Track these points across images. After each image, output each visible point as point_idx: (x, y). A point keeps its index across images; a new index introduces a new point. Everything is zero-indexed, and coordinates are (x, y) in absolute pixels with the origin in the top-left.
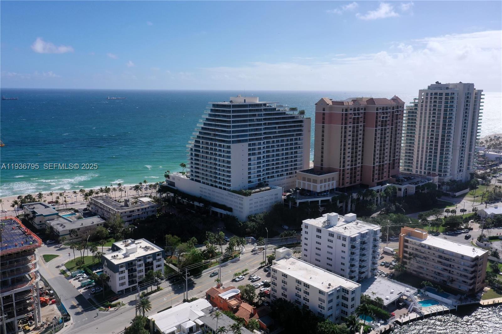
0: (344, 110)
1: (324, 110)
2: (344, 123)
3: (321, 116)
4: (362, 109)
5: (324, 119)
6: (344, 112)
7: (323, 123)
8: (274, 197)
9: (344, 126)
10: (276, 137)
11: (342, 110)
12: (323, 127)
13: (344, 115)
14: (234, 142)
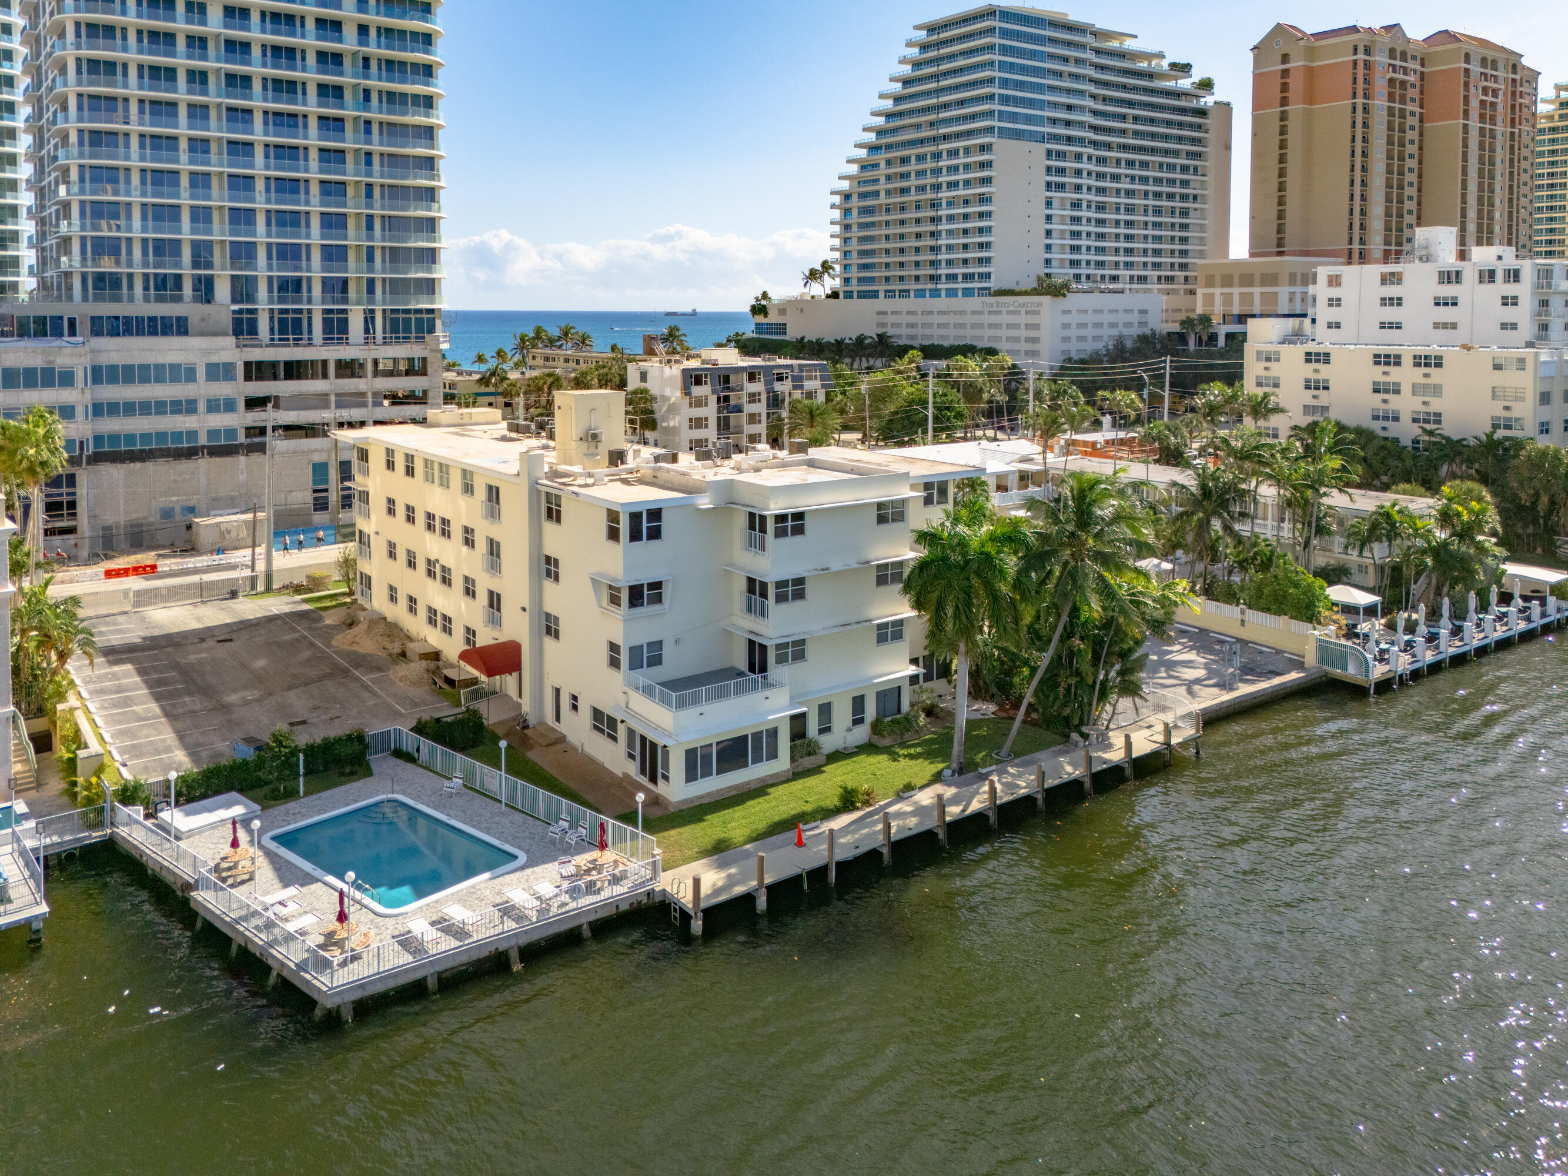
0: (1361, 49)
1: (1285, 58)
2: (1360, 92)
3: (1278, 82)
4: (1414, 58)
5: (1285, 87)
6: (1361, 56)
7: (1284, 102)
8: (1135, 318)
9: (1360, 100)
10: (1124, 148)
11: (1352, 50)
12: (1284, 116)
13: (1361, 66)
14: (1003, 133)
